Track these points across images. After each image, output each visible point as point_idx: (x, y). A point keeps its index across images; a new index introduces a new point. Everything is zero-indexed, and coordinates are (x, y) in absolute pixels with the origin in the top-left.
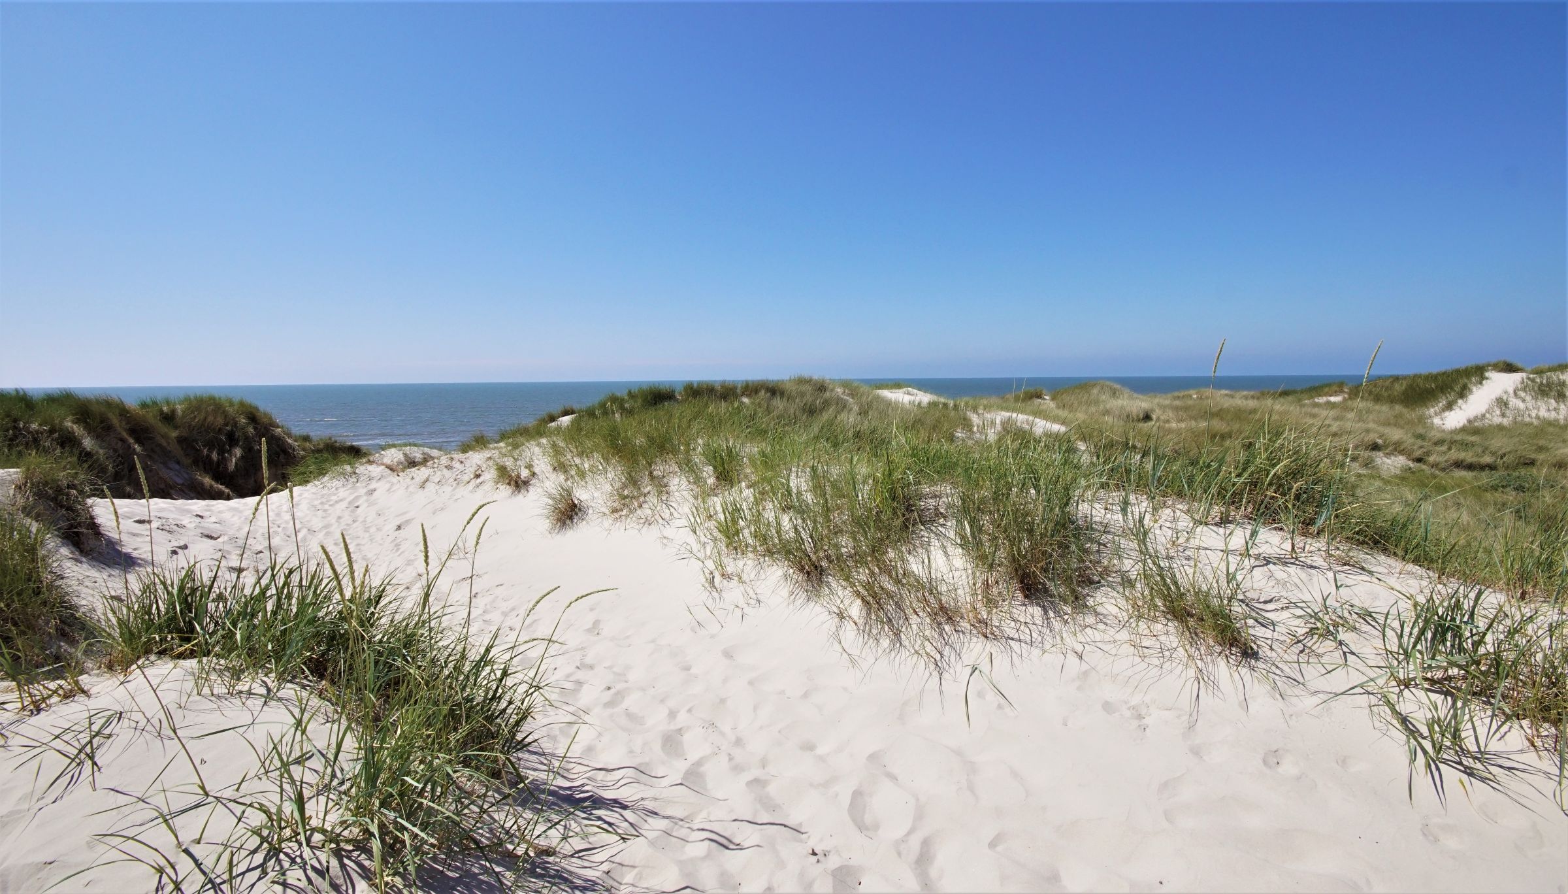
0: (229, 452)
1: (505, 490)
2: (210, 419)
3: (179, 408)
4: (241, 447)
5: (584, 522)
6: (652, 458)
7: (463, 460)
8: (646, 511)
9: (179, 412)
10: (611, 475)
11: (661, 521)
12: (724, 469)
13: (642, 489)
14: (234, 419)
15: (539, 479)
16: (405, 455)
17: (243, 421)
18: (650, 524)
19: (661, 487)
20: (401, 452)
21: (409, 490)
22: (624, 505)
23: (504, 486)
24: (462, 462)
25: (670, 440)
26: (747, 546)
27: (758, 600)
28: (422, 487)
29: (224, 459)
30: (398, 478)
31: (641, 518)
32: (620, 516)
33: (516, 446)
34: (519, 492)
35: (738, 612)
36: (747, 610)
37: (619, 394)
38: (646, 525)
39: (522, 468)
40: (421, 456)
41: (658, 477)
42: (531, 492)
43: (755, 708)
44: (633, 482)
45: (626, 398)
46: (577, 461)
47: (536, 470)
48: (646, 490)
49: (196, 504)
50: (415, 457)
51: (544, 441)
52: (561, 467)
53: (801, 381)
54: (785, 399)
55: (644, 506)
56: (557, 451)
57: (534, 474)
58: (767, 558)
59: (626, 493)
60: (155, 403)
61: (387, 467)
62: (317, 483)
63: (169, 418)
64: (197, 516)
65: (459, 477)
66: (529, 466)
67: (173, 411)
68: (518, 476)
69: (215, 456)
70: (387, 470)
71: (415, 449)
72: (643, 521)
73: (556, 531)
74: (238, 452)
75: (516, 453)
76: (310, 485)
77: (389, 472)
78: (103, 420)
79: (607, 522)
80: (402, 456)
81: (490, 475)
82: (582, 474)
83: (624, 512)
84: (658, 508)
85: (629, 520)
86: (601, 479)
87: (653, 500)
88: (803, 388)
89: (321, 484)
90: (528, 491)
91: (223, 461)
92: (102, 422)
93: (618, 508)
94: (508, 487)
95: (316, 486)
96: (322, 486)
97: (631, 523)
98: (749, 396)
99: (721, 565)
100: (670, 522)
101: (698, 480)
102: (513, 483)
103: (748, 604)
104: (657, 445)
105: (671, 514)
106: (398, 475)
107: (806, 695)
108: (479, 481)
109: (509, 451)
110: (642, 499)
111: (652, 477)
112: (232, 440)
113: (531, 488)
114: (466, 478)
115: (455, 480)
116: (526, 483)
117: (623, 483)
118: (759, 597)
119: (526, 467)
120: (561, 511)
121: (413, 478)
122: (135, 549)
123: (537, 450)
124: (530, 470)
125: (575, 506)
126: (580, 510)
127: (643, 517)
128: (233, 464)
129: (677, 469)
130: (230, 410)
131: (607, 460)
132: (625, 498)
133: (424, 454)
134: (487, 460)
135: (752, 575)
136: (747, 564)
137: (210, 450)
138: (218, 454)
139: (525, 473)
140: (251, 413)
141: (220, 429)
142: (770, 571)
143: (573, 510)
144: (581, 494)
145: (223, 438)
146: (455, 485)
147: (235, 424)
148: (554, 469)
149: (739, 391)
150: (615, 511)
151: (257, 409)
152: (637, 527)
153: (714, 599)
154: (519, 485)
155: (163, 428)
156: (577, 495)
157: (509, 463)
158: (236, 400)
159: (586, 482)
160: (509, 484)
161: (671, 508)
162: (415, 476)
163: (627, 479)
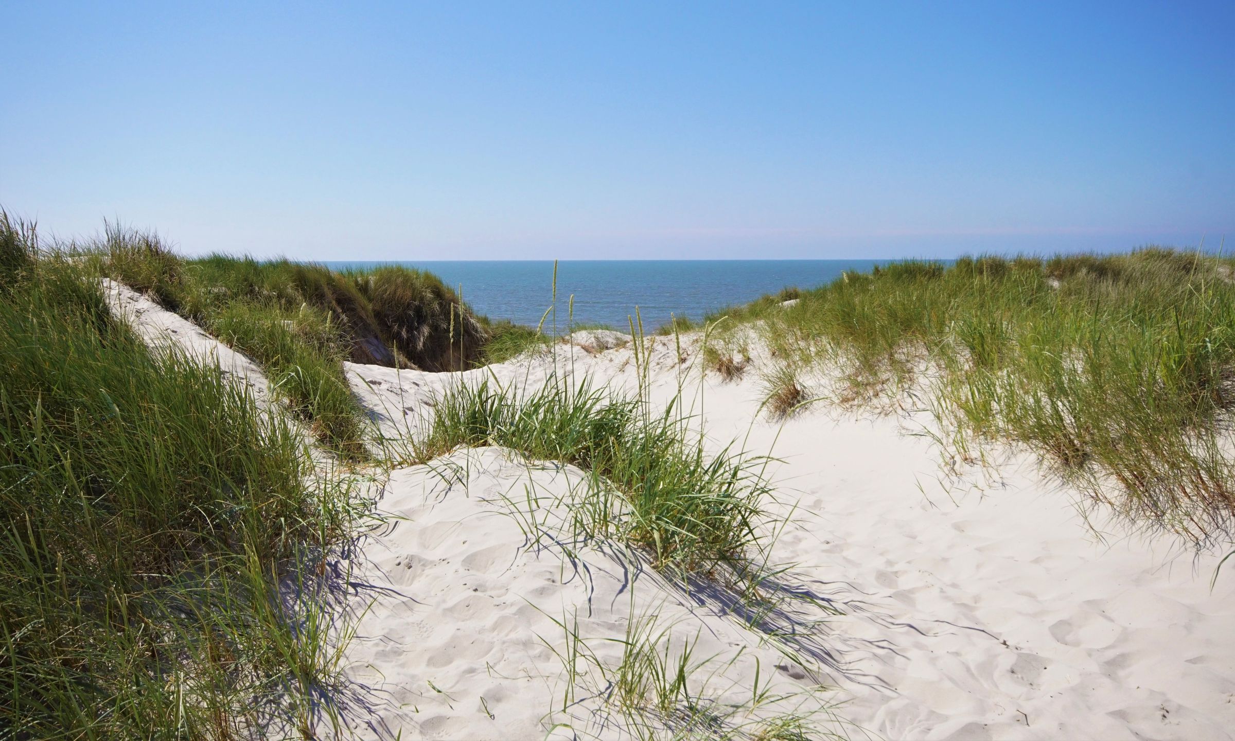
0: (417, 329)
1: (714, 377)
2: (400, 292)
3: (372, 280)
4: (428, 325)
5: (808, 412)
6: (893, 337)
7: (666, 342)
8: (884, 400)
9: (372, 284)
10: (842, 360)
11: (899, 411)
12: (984, 349)
13: (879, 374)
14: (420, 293)
15: (754, 366)
16: (597, 338)
17: (429, 295)
18: (886, 415)
19: (904, 373)
20: (593, 335)
21: (608, 373)
22: (857, 393)
23: (713, 373)
24: (664, 344)
25: (919, 318)
26: (998, 431)
27: (1003, 484)
28: (622, 370)
29: (413, 335)
30: (596, 359)
31: (877, 408)
32: (851, 406)
33: (726, 327)
34: (731, 379)
35: (977, 493)
36: (987, 491)
37: (860, 273)
38: (882, 415)
39: (735, 352)
40: (615, 342)
41: (900, 362)
42: (745, 380)
43: (978, 567)
44: (868, 365)
45: (871, 277)
46: (802, 344)
47: (752, 354)
48: (884, 376)
49: (410, 372)
50: (607, 342)
51: (761, 323)
52: (780, 352)
53: (1153, 255)
54: (1121, 284)
55: (881, 394)
56: (777, 335)
57: (748, 360)
58: (1020, 443)
59: (860, 379)
60: (350, 274)
61: (582, 348)
62: (514, 361)
63: (364, 288)
64: (414, 383)
65: (661, 360)
66: (743, 351)
67: (367, 283)
68: (731, 361)
69: (404, 334)
70: (583, 351)
71: (607, 332)
72: (878, 411)
73: (775, 420)
74: (426, 330)
75: (726, 335)
76: (507, 362)
77: (586, 353)
78: (317, 288)
79: (837, 412)
80: (593, 339)
81: (697, 359)
82: (807, 360)
83: (856, 402)
84: (898, 397)
85: (861, 410)
86: (831, 365)
87: (891, 387)
88: (1154, 266)
89: (518, 362)
90: (741, 379)
91: (412, 340)
92: (316, 289)
93: (849, 396)
94: (718, 373)
95: (513, 364)
96: (518, 364)
97: (864, 413)
98: (1060, 278)
99: (963, 448)
100: (912, 414)
101: (951, 363)
102: (724, 369)
103: (990, 487)
104: (902, 324)
105: (914, 403)
106: (595, 357)
107: (1037, 561)
108: (684, 366)
109: (720, 333)
110: (879, 387)
111: (893, 361)
112: (420, 317)
113: (745, 377)
114: (669, 362)
115: (658, 364)
116: (739, 370)
117: (857, 369)
118: (1005, 481)
119: (739, 352)
120: (780, 398)
121: (611, 360)
122: (375, 405)
123: (752, 334)
124: (744, 355)
125: (798, 392)
126: (803, 398)
127: (879, 406)
128: (421, 344)
129: (926, 353)
130: (418, 284)
131: (838, 344)
132: (857, 385)
133: (617, 339)
134: (693, 344)
135: (1000, 460)
136: (997, 450)
137: (400, 327)
138: (408, 332)
139: (737, 358)
140: (438, 288)
141: (409, 304)
142: (1021, 457)
143: (794, 397)
144: (806, 380)
145: (411, 313)
146: (657, 370)
147: (422, 299)
148: (774, 354)
149: (1044, 270)
150: (845, 400)
151: (441, 282)
152: (871, 418)
153: (952, 483)
154: (731, 371)
155: (361, 299)
156: (801, 381)
157: (718, 345)
158: (422, 271)
159: (812, 368)
160: (719, 370)
161: (913, 397)
162: (613, 357)
163: (861, 362)
